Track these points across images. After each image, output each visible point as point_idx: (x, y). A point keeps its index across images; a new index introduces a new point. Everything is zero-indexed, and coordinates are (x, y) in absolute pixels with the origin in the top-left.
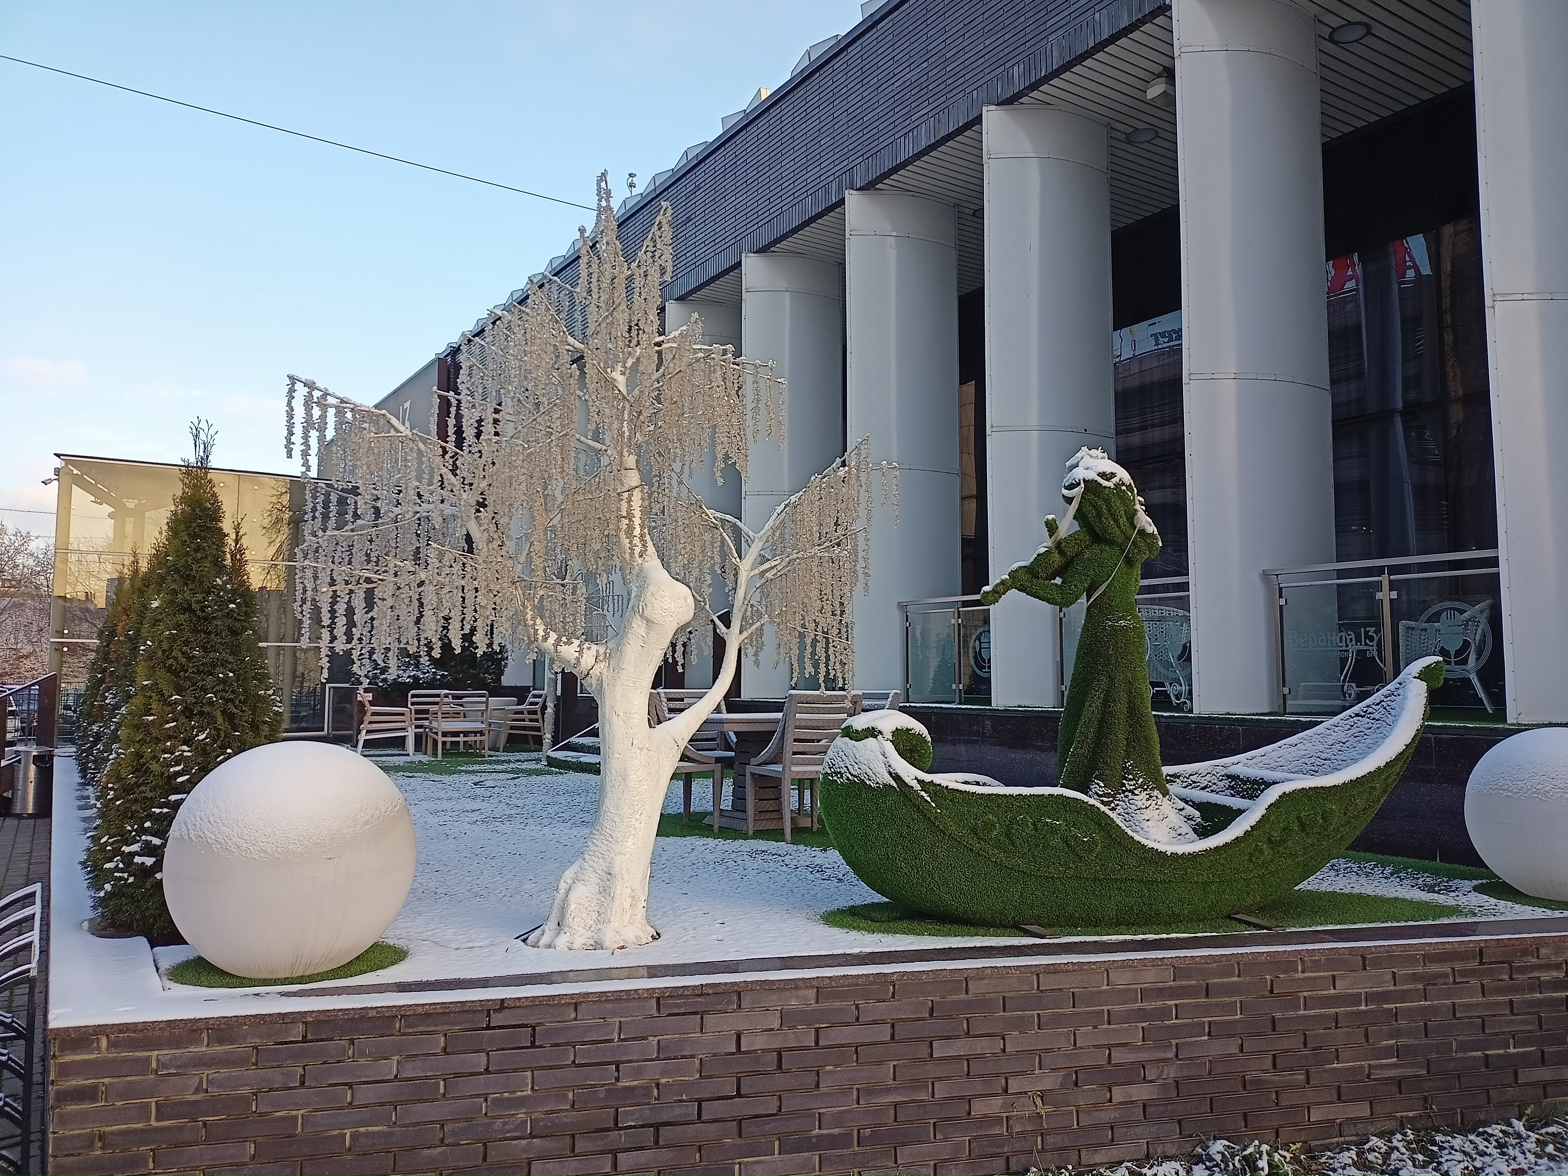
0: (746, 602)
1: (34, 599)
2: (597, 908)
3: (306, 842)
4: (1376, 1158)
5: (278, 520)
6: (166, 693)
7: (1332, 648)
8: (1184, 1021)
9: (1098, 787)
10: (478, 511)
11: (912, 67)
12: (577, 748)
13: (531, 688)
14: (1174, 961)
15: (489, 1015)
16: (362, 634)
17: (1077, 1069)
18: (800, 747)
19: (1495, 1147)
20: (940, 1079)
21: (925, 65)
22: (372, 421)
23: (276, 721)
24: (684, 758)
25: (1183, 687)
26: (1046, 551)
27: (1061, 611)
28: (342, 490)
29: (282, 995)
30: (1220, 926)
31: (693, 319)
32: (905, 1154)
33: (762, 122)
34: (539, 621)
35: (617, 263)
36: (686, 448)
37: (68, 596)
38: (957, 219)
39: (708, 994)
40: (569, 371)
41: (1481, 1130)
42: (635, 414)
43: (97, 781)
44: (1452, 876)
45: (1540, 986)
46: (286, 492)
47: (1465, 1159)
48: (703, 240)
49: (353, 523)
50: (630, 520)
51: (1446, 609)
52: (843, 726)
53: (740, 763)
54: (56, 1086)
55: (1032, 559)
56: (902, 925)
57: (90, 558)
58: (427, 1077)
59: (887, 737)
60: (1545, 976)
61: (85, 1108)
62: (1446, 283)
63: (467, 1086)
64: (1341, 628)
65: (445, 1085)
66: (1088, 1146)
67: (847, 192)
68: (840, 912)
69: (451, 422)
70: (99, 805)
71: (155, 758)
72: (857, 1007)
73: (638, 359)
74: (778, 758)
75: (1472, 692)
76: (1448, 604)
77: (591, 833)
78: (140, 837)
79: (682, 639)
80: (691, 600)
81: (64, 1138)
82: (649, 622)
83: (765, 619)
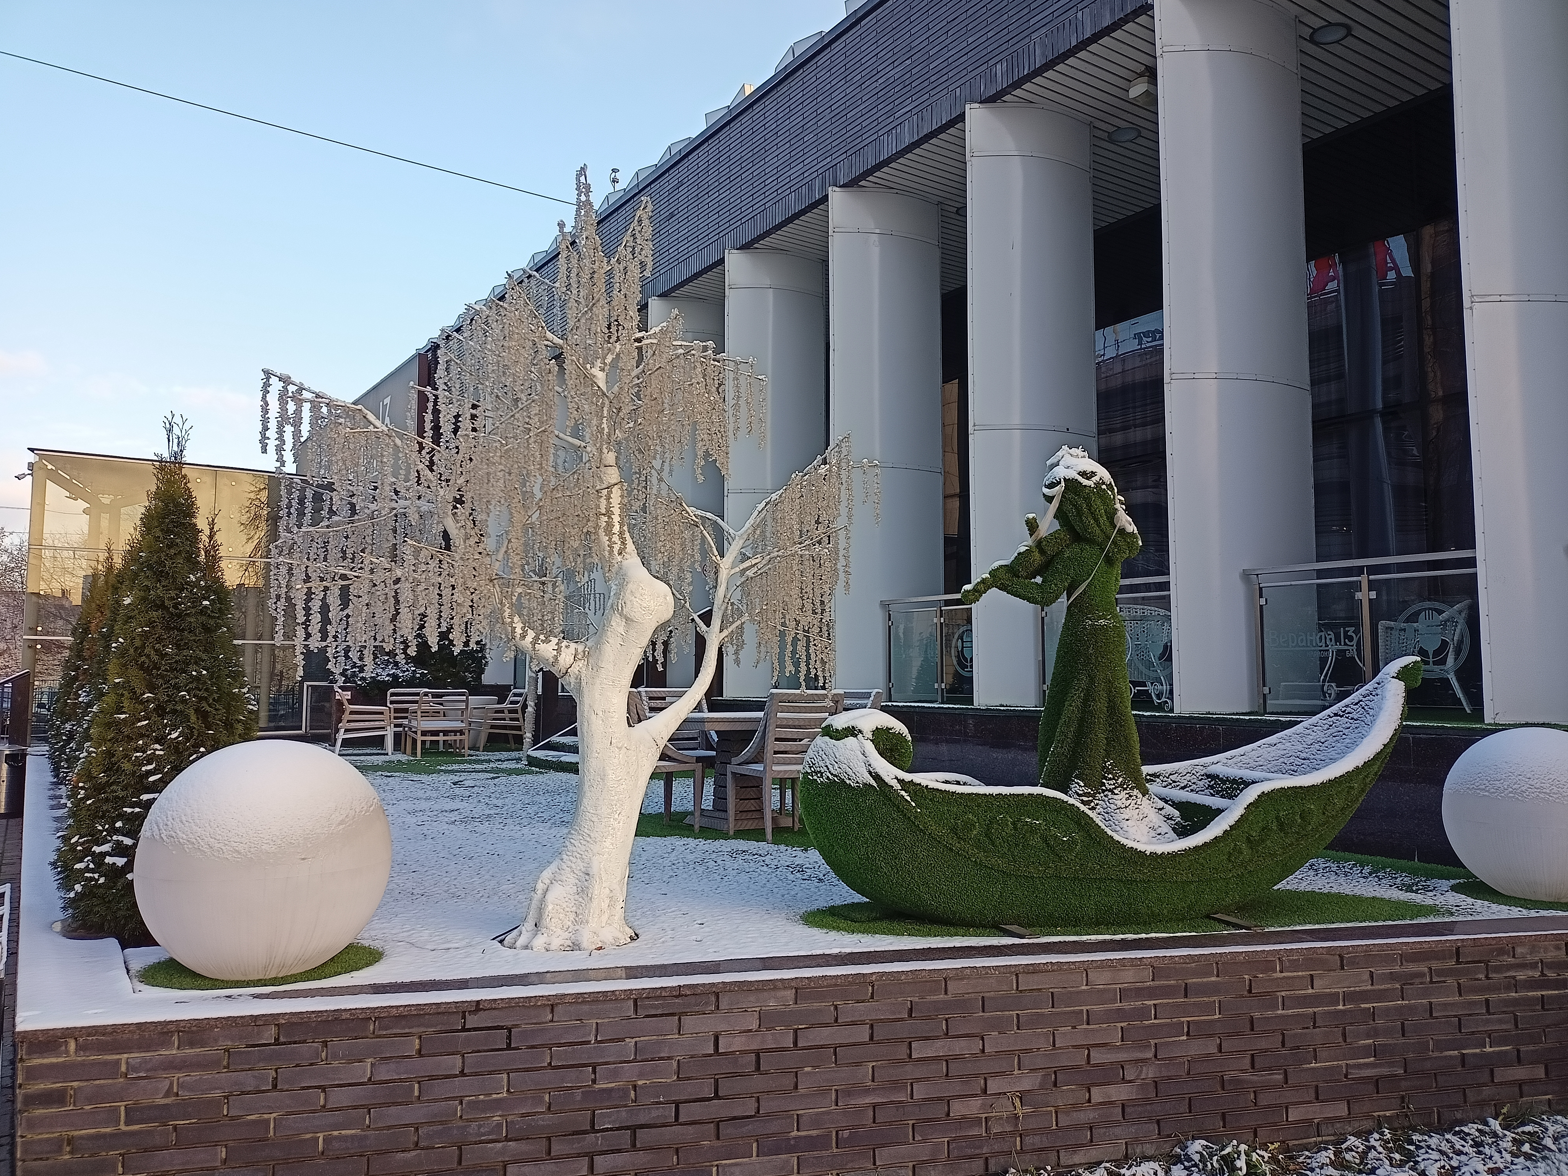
0: (726, 600)
1: (8, 596)
2: (574, 908)
3: (280, 842)
4: (1354, 1157)
5: (257, 517)
6: (138, 691)
7: (1313, 648)
8: (1163, 1021)
9: (1078, 786)
10: (455, 507)
11: (896, 64)
12: (558, 747)
13: (512, 687)
14: (1153, 960)
15: (464, 1017)
16: (337, 632)
17: (1056, 1069)
18: (782, 746)
19: (1472, 1146)
20: (918, 1080)
21: (908, 62)
22: (348, 416)
23: (251, 719)
24: (663, 757)
25: (1165, 687)
26: (1027, 550)
27: (1043, 610)
28: (318, 486)
29: (254, 997)
30: (1199, 926)
31: (673, 315)
32: (884, 1155)
33: (745, 118)
34: (516, 619)
35: (596, 258)
36: (666, 445)
37: (42, 593)
38: (940, 216)
39: (686, 996)
40: (548, 366)
41: (1457, 1129)
42: (615, 410)
43: (69, 780)
44: (1429, 876)
45: (1515, 985)
46: (265, 488)
47: (1442, 1158)
48: (686, 236)
49: (329, 519)
50: (609, 517)
51: (1425, 609)
52: (823, 725)
53: (721, 763)
54: (23, 1089)
55: (1013, 558)
56: (882, 925)
57: (65, 554)
58: (401, 1080)
59: (867, 736)
60: (1521, 975)
61: (51, 1112)
62: (1426, 286)
63: (441, 1089)
64: (1321, 628)
65: (420, 1088)
66: (1067, 1147)
67: (830, 189)
68: (820, 912)
69: (428, 417)
70: (69, 805)
71: (127, 757)
72: (836, 1007)
73: (618, 355)
74: (760, 758)
75: (1450, 692)
76: (1427, 604)
77: (569, 833)
78: (111, 837)
79: (661, 638)
80: (670, 598)
81: (32, 1142)
82: (627, 619)
83: (746, 617)
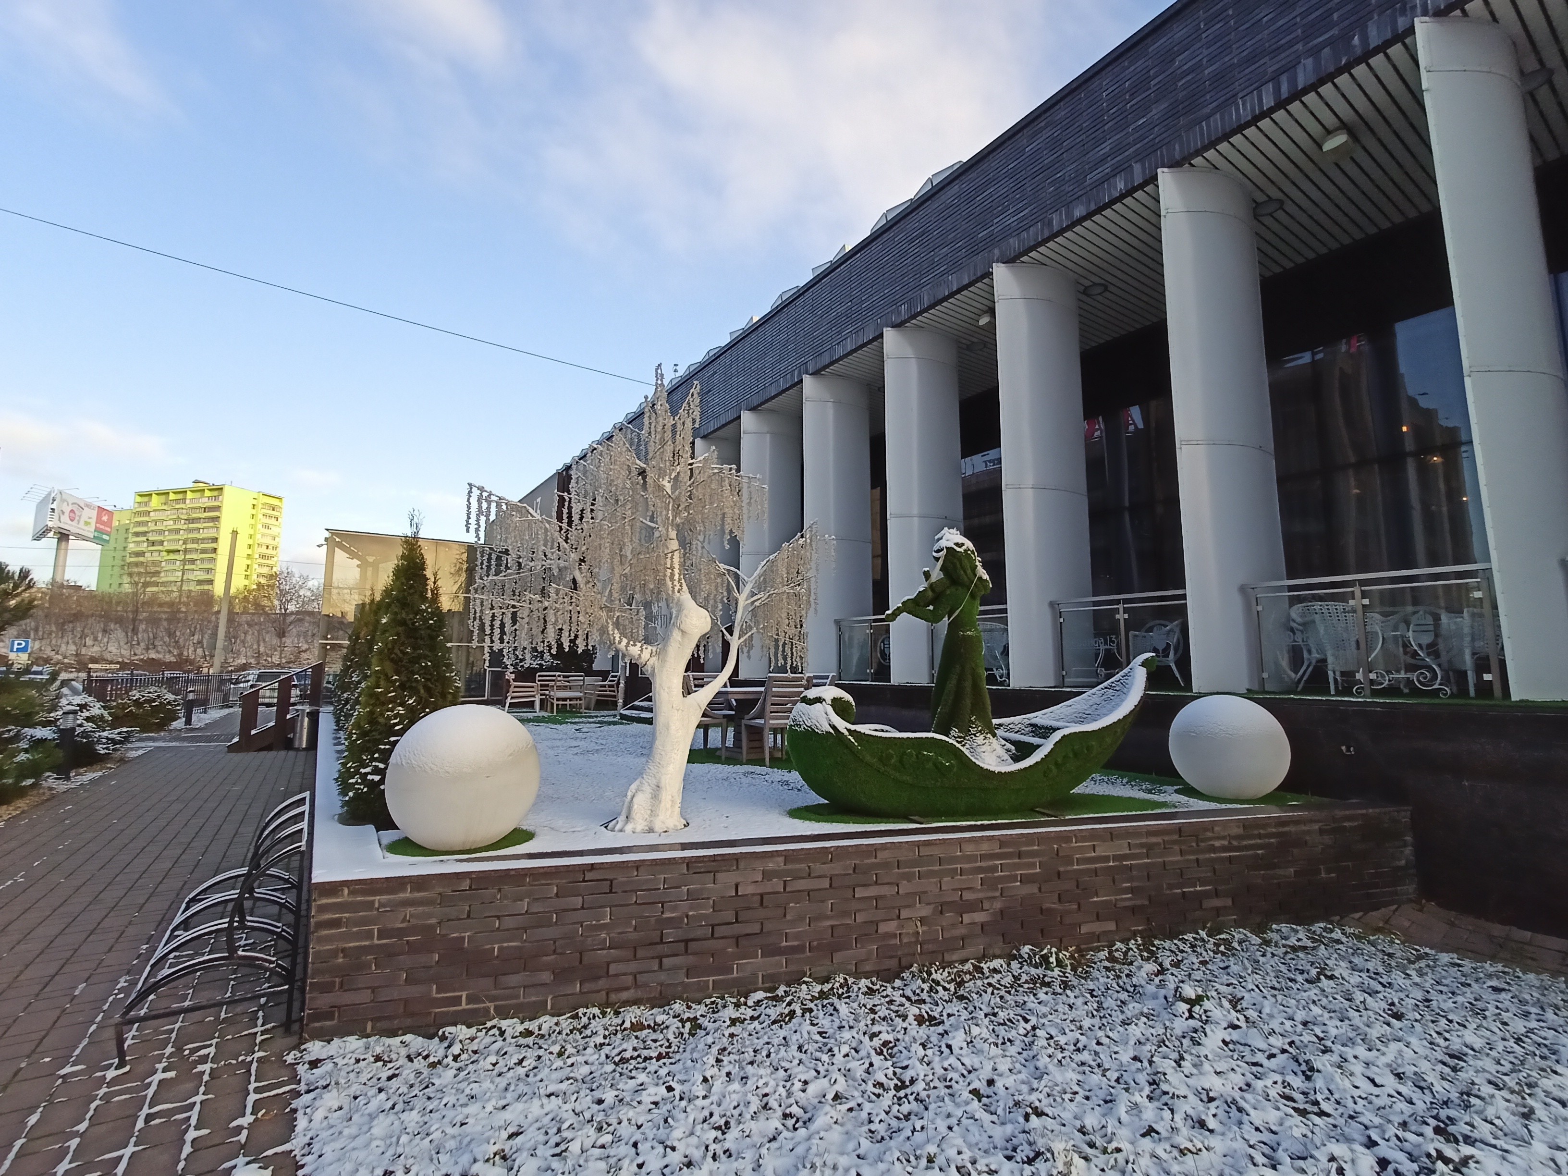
0: (743, 620)
1: (310, 616)
2: (650, 807)
3: (474, 767)
4: (1120, 955)
5: (460, 569)
6: (390, 675)
7: (1090, 648)
8: (1006, 873)
9: (955, 732)
10: (580, 564)
11: (842, 304)
12: (639, 708)
13: (611, 672)
15: (584, 874)
16: (510, 639)
17: (941, 903)
18: (775, 708)
19: (1189, 947)
20: (859, 910)
21: (850, 304)
22: (517, 510)
23: (456, 692)
24: (704, 715)
25: (1004, 671)
26: (924, 590)
27: (932, 625)
28: (499, 552)
29: (456, 861)
30: (1027, 816)
31: (710, 450)
32: (837, 957)
33: (753, 336)
34: (616, 631)
35: (667, 417)
36: (707, 527)
37: (330, 614)
39: (719, 861)
40: (637, 480)
41: (1181, 937)
42: (676, 506)
43: (345, 729)
44: (1162, 784)
45: (1214, 849)
46: (465, 552)
47: (1172, 955)
48: (719, 403)
49: (505, 571)
50: (672, 570)
51: (1156, 625)
52: (801, 696)
53: (738, 718)
54: (315, 918)
55: (915, 595)
56: (837, 817)
57: (345, 591)
58: (546, 912)
59: (828, 702)
60: (1217, 844)
61: (333, 933)
62: (1152, 433)
63: (570, 917)
64: (1096, 635)
65: (557, 917)
67: (804, 376)
68: (799, 809)
69: (565, 511)
70: (346, 743)
71: (382, 715)
72: (809, 868)
73: (678, 473)
74: (762, 715)
75: (1172, 673)
76: (1158, 622)
77: (647, 761)
78: (372, 763)
79: (703, 643)
80: (709, 619)
81: (319, 952)
82: (683, 632)
83: (754, 630)
